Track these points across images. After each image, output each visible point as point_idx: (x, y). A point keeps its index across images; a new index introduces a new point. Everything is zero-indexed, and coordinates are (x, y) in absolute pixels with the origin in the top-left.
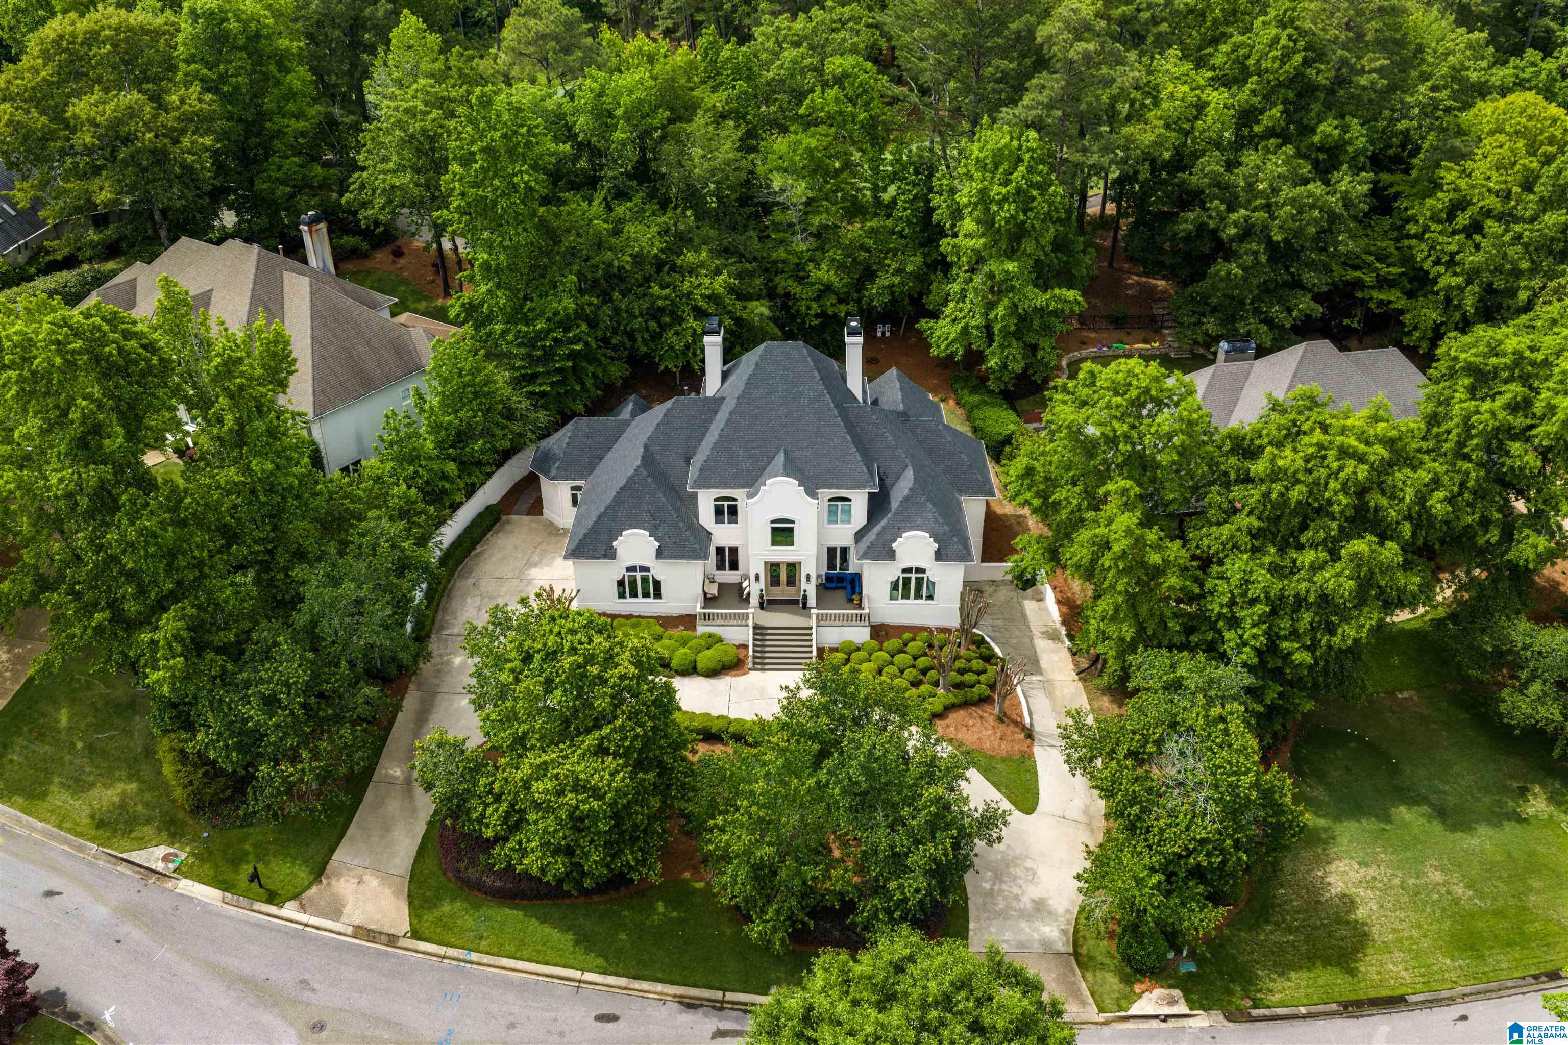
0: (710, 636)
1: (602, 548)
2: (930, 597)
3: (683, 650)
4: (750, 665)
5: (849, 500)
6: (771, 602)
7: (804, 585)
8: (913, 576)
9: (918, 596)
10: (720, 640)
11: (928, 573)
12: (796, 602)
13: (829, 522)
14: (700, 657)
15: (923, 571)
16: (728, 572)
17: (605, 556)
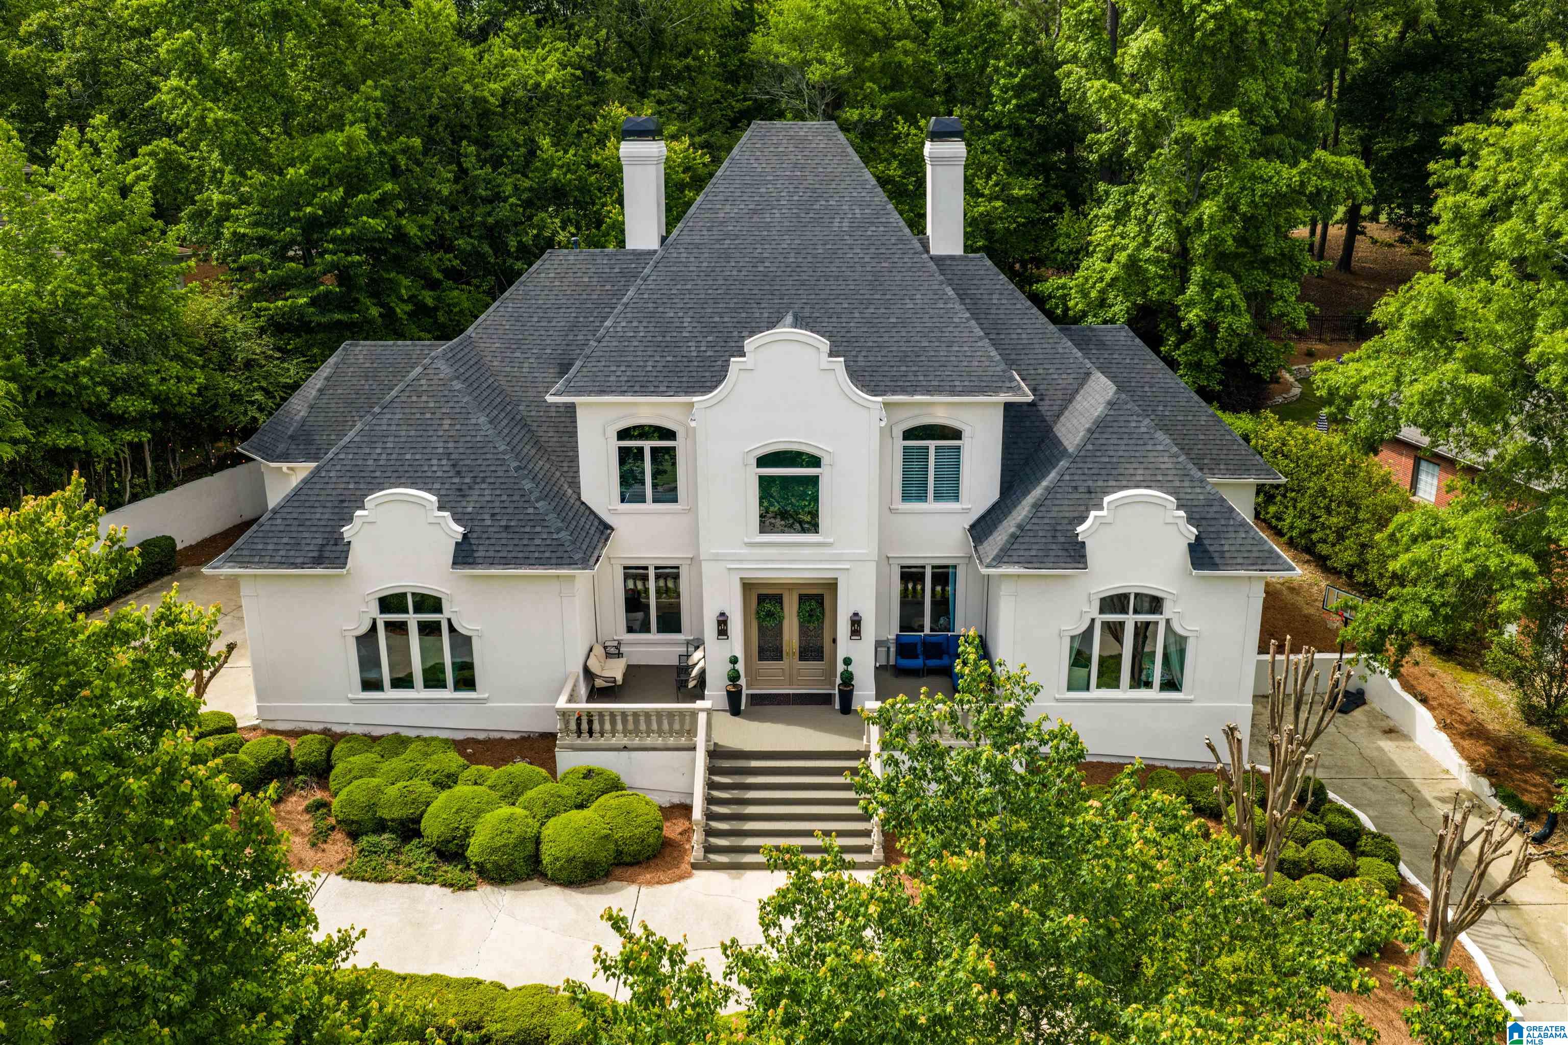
0: (589, 774)
1: (313, 541)
2: (1171, 684)
3: (505, 810)
4: (696, 853)
5: (956, 434)
6: (757, 700)
7: (844, 647)
8: (1130, 620)
9: (1140, 680)
10: (615, 785)
11: (1169, 610)
12: (826, 699)
13: (907, 496)
14: (550, 830)
15: (1155, 604)
16: (654, 636)
17: (318, 561)
